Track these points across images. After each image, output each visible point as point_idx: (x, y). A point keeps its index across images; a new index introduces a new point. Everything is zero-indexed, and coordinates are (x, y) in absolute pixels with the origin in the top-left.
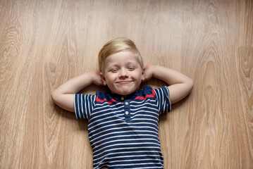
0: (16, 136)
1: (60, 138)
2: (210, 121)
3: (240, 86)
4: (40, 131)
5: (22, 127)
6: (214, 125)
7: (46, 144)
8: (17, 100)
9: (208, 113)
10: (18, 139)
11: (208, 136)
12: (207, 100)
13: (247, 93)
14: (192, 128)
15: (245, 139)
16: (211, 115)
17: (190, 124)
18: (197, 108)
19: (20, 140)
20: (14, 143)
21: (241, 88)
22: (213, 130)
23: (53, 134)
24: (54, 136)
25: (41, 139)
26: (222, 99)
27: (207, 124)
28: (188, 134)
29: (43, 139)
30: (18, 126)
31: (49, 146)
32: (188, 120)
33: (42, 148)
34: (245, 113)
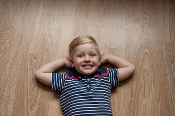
0: (8, 103)
1: (39, 105)
2: (146, 94)
3: (167, 69)
4: (26, 100)
5: (12, 98)
6: (149, 96)
7: (29, 109)
8: (9, 78)
9: (145, 88)
10: (9, 106)
11: (145, 104)
12: (144, 79)
13: (172, 74)
14: (133, 98)
15: (171, 106)
16: (147, 90)
17: (132, 96)
18: (137, 85)
19: (11, 106)
20: (7, 108)
21: (167, 71)
22: (148, 100)
23: (34, 102)
24: (35, 104)
25: (26, 106)
26: (154, 78)
27: (144, 96)
28: (131, 103)
29: (28, 106)
30: (9, 96)
31: (31, 111)
32: (130, 93)
33: (26, 112)
34: (171, 88)
